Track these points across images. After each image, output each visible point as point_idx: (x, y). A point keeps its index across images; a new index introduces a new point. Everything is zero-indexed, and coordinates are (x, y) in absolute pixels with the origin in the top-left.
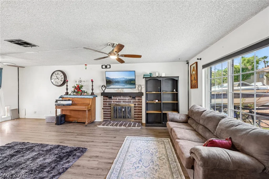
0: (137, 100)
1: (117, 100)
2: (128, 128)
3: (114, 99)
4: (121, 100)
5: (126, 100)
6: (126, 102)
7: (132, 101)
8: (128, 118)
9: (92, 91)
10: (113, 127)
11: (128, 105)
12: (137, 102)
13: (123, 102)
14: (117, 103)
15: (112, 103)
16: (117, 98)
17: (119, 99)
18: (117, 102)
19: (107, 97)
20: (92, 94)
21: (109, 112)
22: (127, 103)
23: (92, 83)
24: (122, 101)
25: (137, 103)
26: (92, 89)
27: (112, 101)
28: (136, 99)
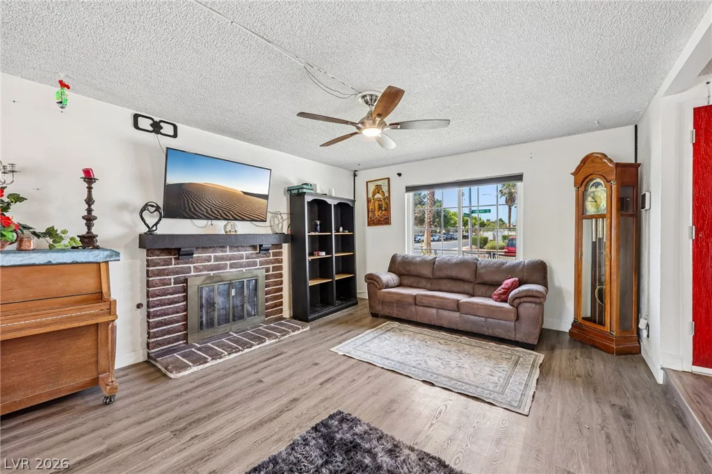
0: (271, 258)
1: (209, 261)
2: (283, 338)
3: (199, 260)
4: (226, 260)
5: (241, 258)
6: (241, 266)
7: (258, 260)
8: (249, 315)
9: (89, 225)
10: (240, 353)
11: (249, 275)
12: (273, 264)
13: (232, 266)
14: (212, 273)
15: (192, 273)
16: (212, 255)
17: (217, 259)
18: (212, 270)
19: (170, 254)
20: (88, 241)
21: (177, 313)
22: (244, 269)
23: (90, 188)
24: (228, 263)
25: (271, 266)
26: (89, 220)
27: (192, 266)
28: (270, 253)
